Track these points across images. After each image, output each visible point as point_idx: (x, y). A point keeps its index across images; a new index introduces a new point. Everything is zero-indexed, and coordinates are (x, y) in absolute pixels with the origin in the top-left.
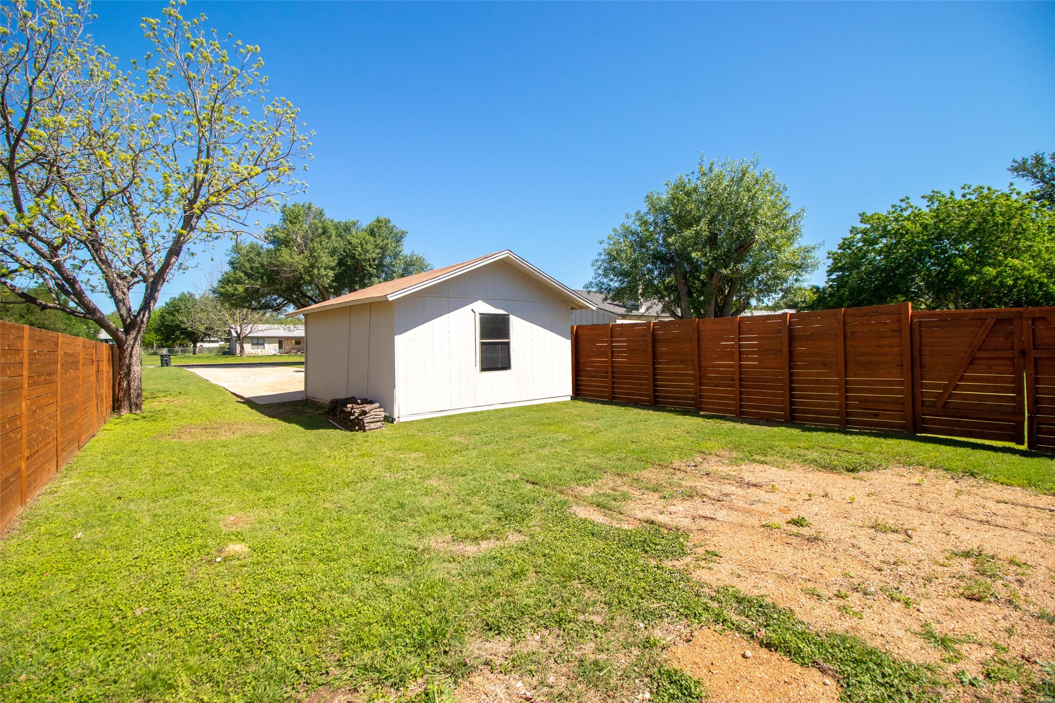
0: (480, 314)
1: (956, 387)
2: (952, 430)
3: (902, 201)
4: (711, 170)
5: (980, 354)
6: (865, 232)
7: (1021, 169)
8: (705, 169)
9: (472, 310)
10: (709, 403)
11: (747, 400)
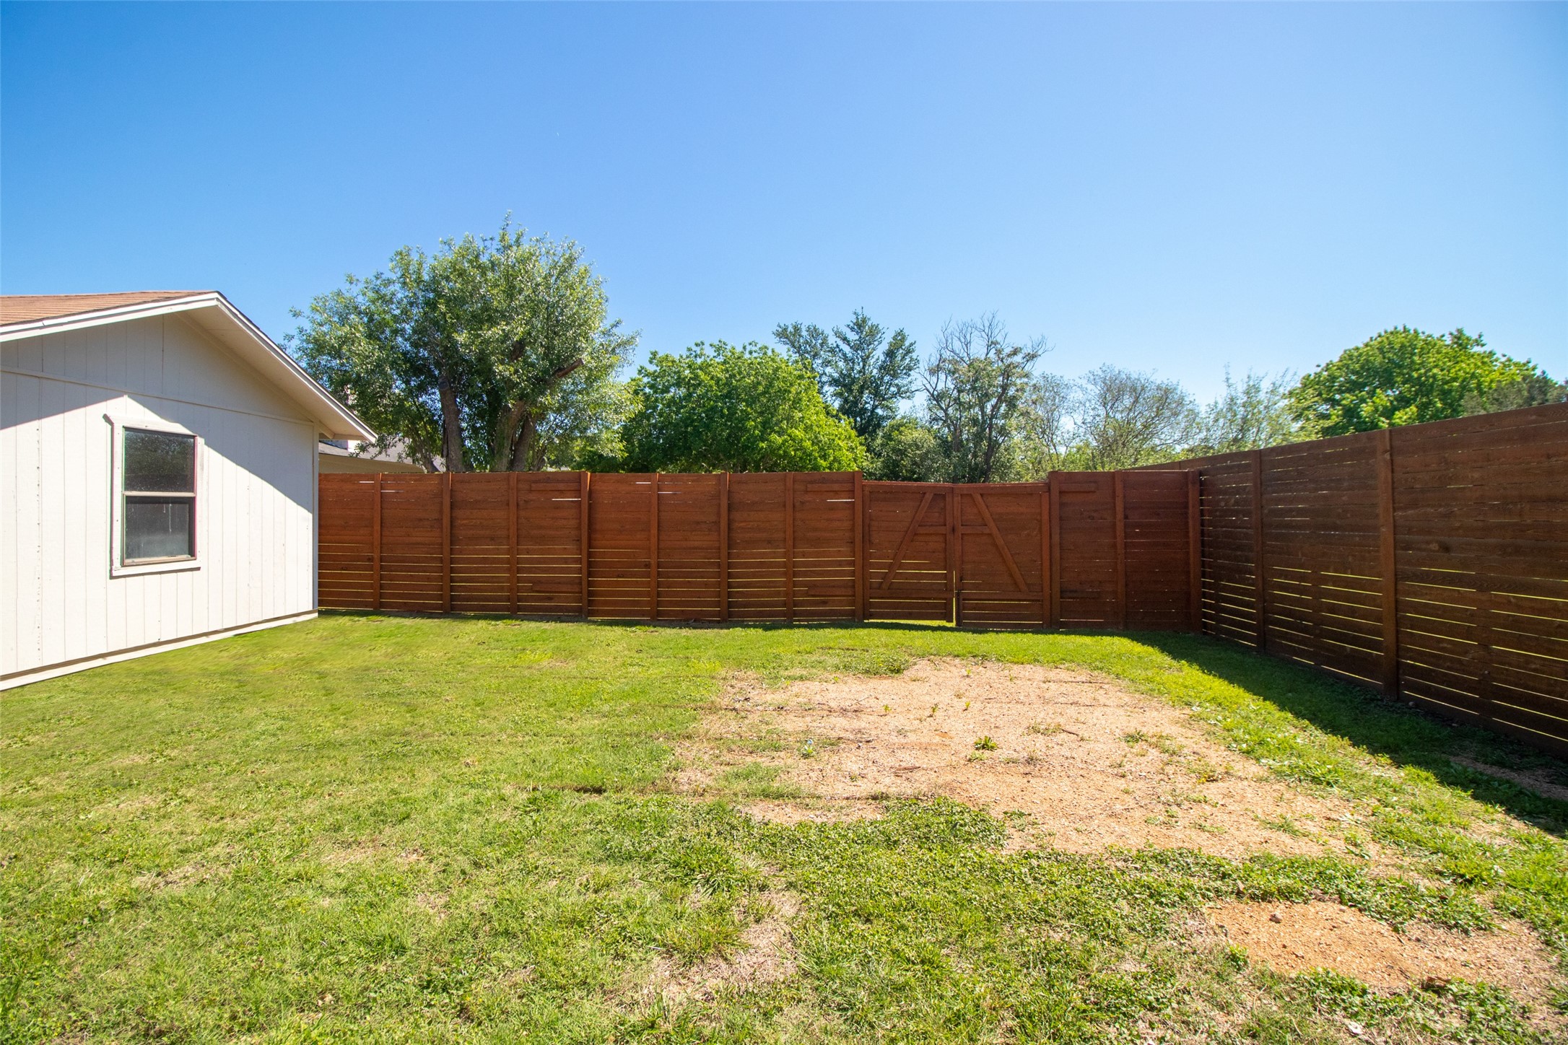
0: (127, 429)
1: (901, 566)
2: (895, 613)
3: (697, 345)
4: (518, 242)
5: (921, 531)
6: (654, 376)
7: (782, 334)
8: (511, 238)
9: (106, 418)
10: (606, 603)
11: (668, 594)
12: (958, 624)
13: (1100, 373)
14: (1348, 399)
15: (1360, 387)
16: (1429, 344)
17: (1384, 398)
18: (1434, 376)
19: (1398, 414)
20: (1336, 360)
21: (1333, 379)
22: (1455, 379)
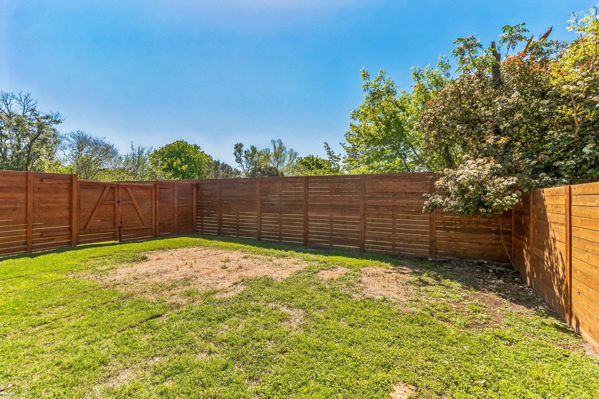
2: (92, 240)
5: (104, 202)
12: (120, 241)
13: (77, 134)
14: (169, 160)
15: (173, 156)
16: (190, 146)
17: (179, 161)
18: (192, 157)
19: (183, 167)
20: (164, 147)
21: (164, 152)
22: (196, 159)
